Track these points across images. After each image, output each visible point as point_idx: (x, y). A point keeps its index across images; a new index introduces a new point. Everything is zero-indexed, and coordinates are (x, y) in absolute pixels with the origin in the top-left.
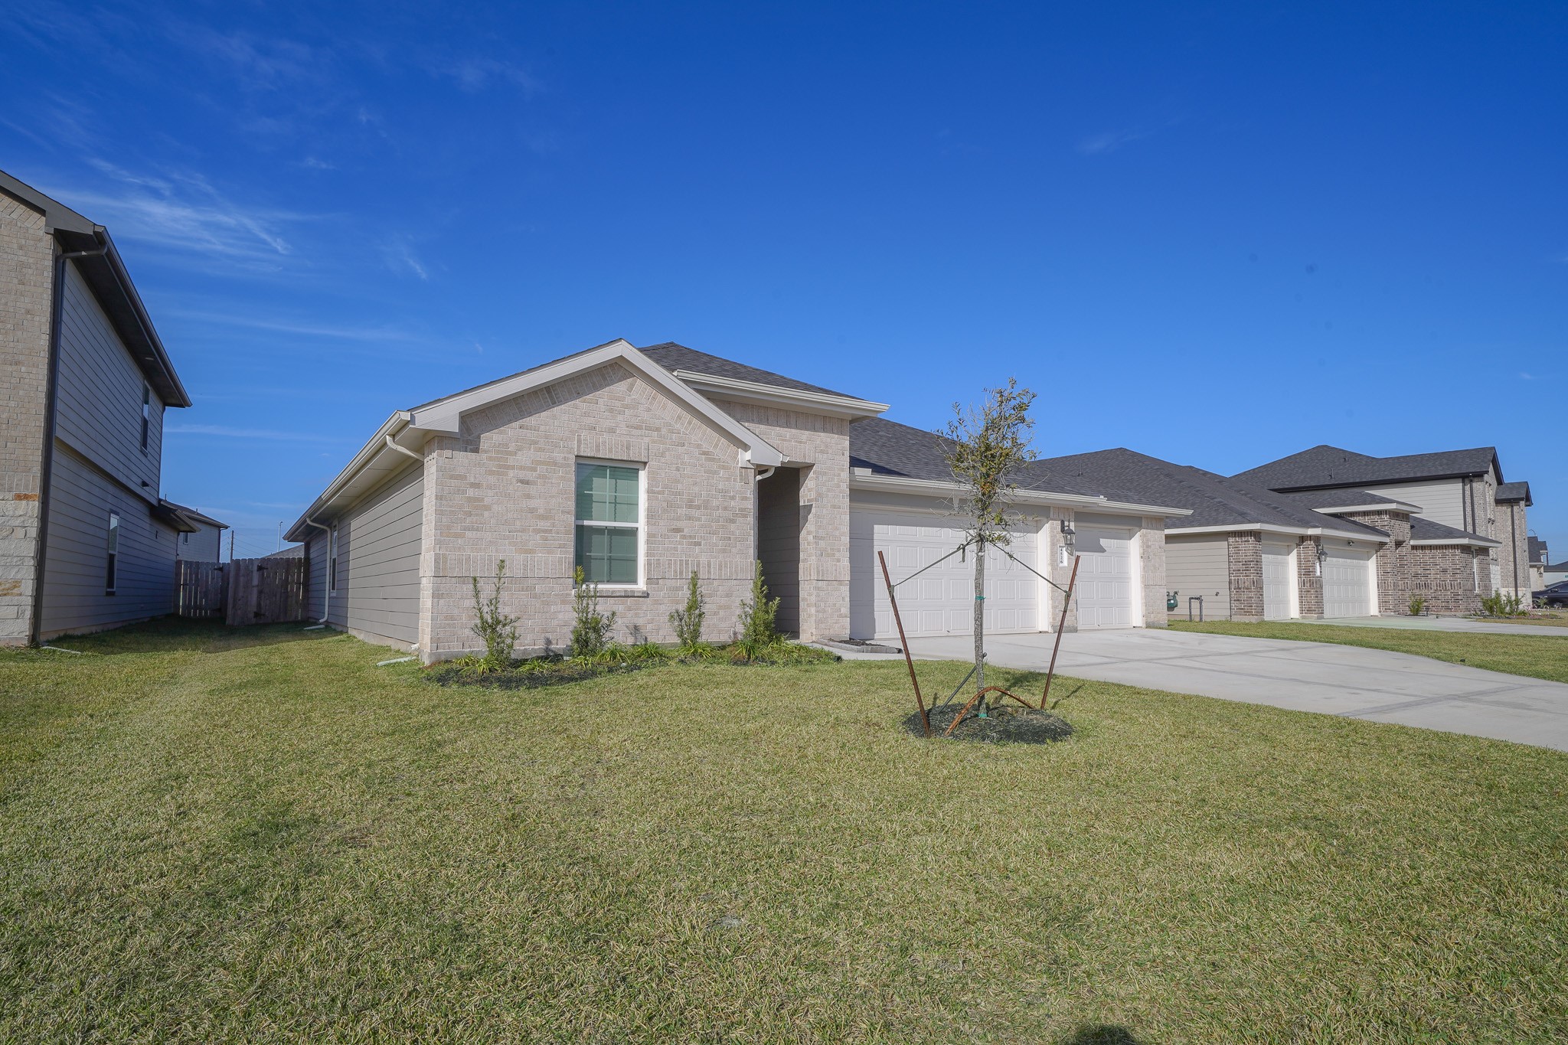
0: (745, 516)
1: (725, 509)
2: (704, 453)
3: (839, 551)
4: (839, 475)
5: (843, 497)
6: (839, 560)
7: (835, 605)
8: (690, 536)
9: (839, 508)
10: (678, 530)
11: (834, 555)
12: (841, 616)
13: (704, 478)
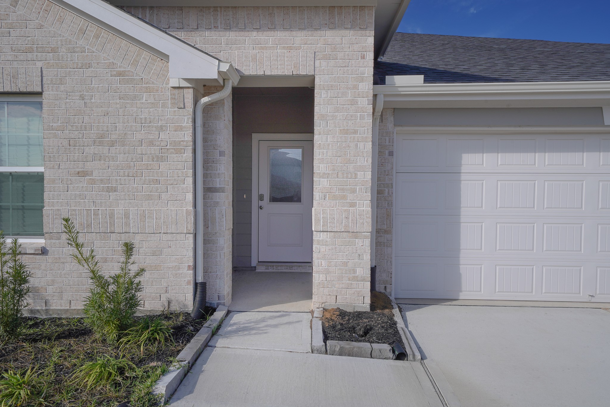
0: (179, 152)
1: (151, 143)
2: (120, 74)
3: (354, 191)
4: (355, 87)
5: (362, 118)
6: (353, 205)
7: (345, 264)
8: (102, 180)
9: (355, 132)
10: (82, 174)
11: (344, 197)
12: (355, 279)
13: (118, 106)
